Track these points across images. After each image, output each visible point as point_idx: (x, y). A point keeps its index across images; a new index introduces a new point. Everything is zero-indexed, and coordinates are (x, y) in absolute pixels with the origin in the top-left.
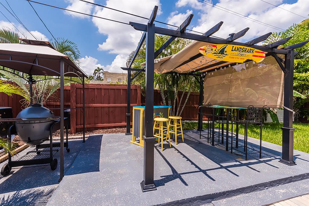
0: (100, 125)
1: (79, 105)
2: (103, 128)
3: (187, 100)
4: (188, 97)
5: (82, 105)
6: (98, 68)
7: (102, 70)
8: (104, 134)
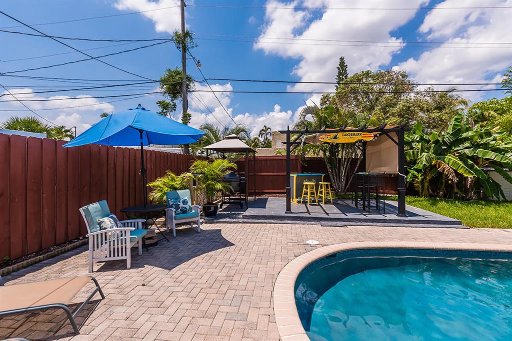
0: (266, 191)
1: (250, 174)
2: (269, 193)
3: (357, 168)
4: (358, 165)
5: (253, 174)
6: (265, 126)
7: (269, 130)
8: (270, 198)
